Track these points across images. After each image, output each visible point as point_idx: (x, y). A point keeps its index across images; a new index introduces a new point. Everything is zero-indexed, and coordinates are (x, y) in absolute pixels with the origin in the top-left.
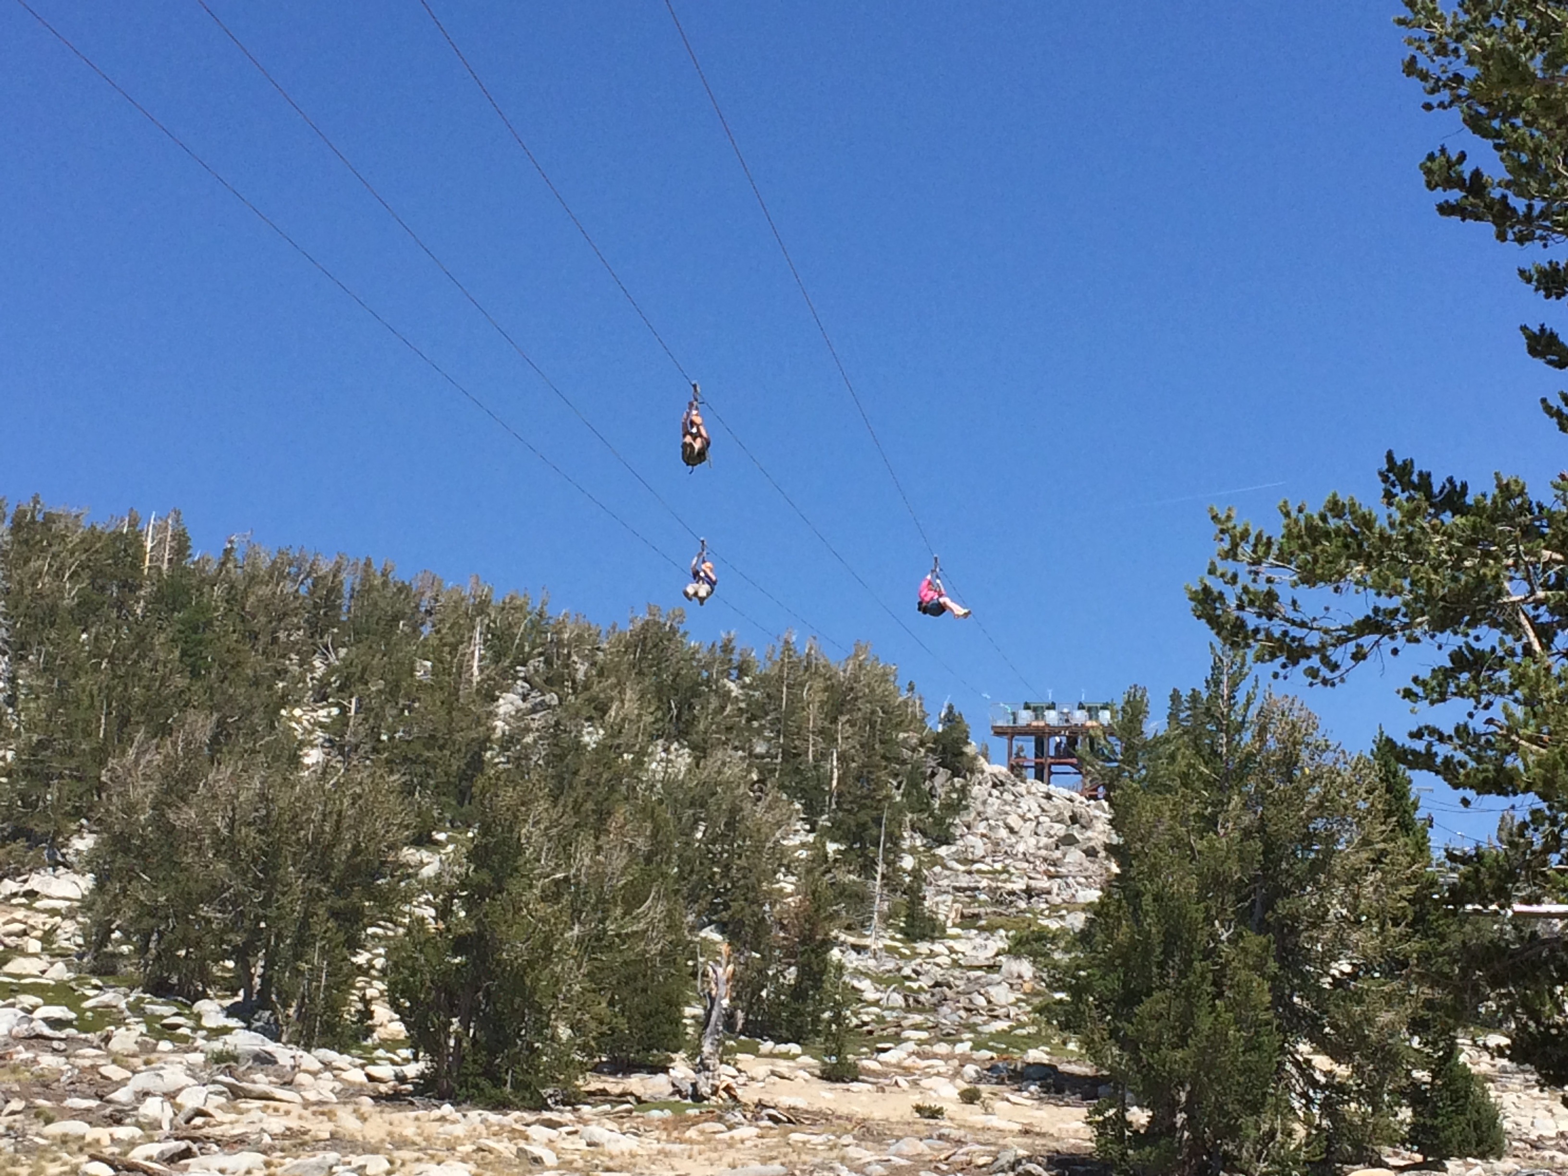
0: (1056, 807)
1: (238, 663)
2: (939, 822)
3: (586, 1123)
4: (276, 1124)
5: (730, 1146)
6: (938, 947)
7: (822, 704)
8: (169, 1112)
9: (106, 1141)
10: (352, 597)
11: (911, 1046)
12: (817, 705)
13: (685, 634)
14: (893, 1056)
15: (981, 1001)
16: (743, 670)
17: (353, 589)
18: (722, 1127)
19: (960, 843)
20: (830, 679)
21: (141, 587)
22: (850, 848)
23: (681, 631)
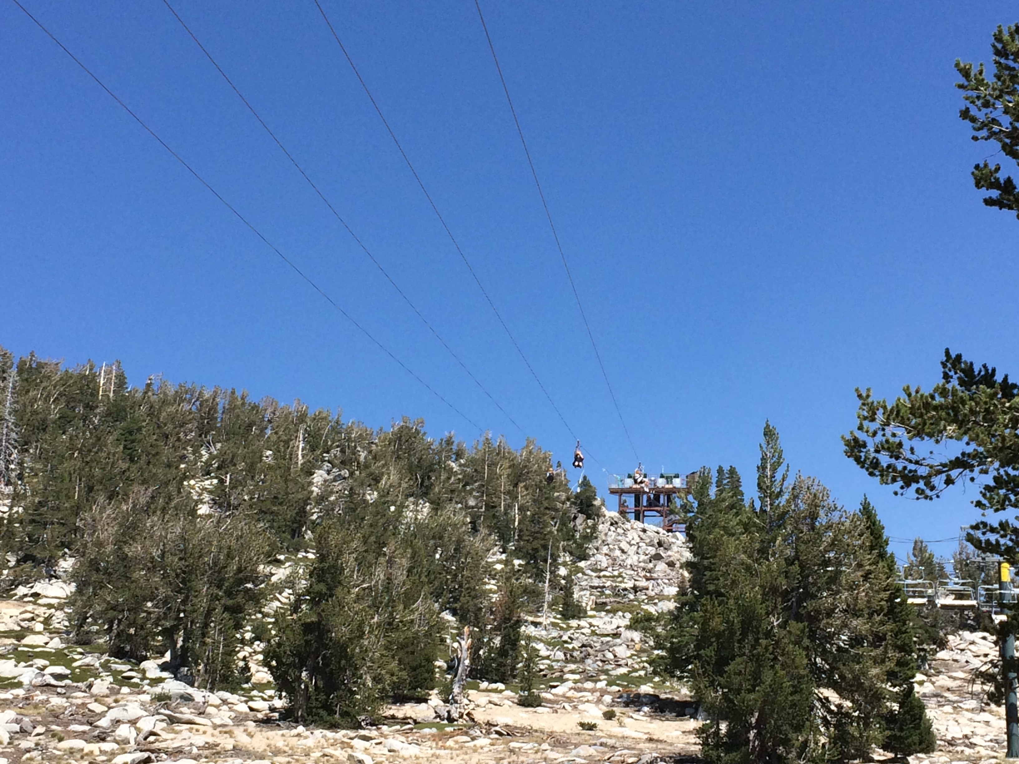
0: (649, 537)
1: (157, 453)
2: (580, 546)
3: (385, 737)
4: (200, 740)
5: (475, 751)
6: (583, 623)
7: (509, 475)
8: (134, 733)
9: (97, 752)
10: (223, 412)
11: (570, 684)
12: (505, 476)
13: (425, 433)
14: (561, 690)
15: (610, 656)
16: (459, 455)
17: (224, 407)
18: (469, 739)
19: (592, 559)
20: (512, 460)
21: (97, 407)
22: (528, 563)
23: (422, 432)
